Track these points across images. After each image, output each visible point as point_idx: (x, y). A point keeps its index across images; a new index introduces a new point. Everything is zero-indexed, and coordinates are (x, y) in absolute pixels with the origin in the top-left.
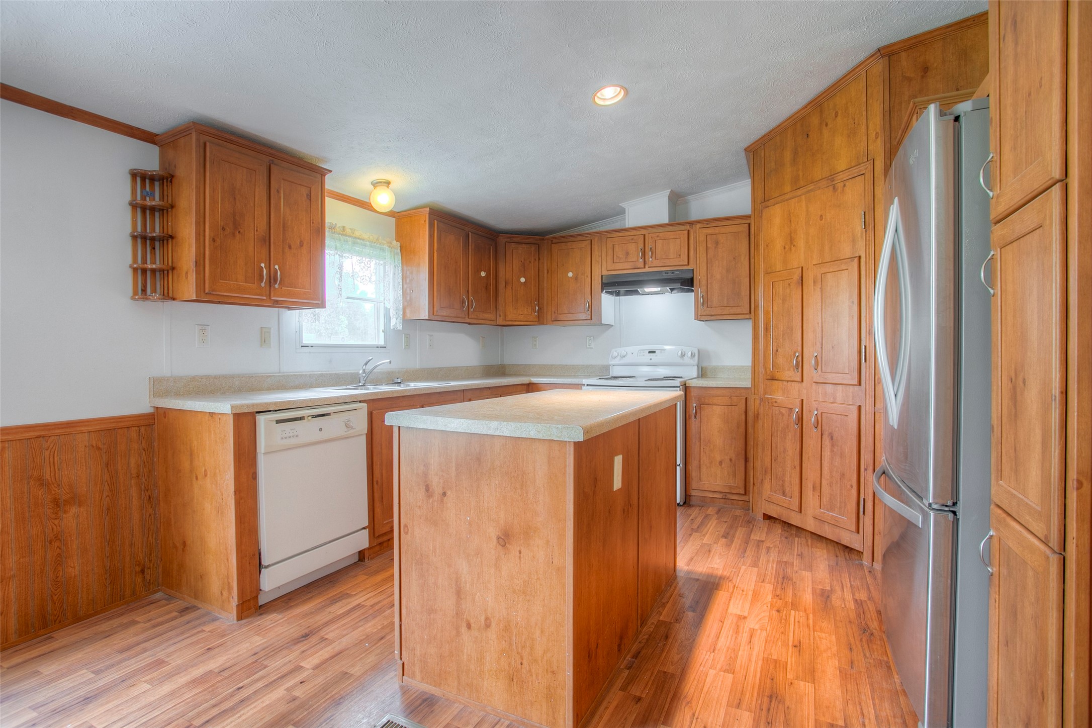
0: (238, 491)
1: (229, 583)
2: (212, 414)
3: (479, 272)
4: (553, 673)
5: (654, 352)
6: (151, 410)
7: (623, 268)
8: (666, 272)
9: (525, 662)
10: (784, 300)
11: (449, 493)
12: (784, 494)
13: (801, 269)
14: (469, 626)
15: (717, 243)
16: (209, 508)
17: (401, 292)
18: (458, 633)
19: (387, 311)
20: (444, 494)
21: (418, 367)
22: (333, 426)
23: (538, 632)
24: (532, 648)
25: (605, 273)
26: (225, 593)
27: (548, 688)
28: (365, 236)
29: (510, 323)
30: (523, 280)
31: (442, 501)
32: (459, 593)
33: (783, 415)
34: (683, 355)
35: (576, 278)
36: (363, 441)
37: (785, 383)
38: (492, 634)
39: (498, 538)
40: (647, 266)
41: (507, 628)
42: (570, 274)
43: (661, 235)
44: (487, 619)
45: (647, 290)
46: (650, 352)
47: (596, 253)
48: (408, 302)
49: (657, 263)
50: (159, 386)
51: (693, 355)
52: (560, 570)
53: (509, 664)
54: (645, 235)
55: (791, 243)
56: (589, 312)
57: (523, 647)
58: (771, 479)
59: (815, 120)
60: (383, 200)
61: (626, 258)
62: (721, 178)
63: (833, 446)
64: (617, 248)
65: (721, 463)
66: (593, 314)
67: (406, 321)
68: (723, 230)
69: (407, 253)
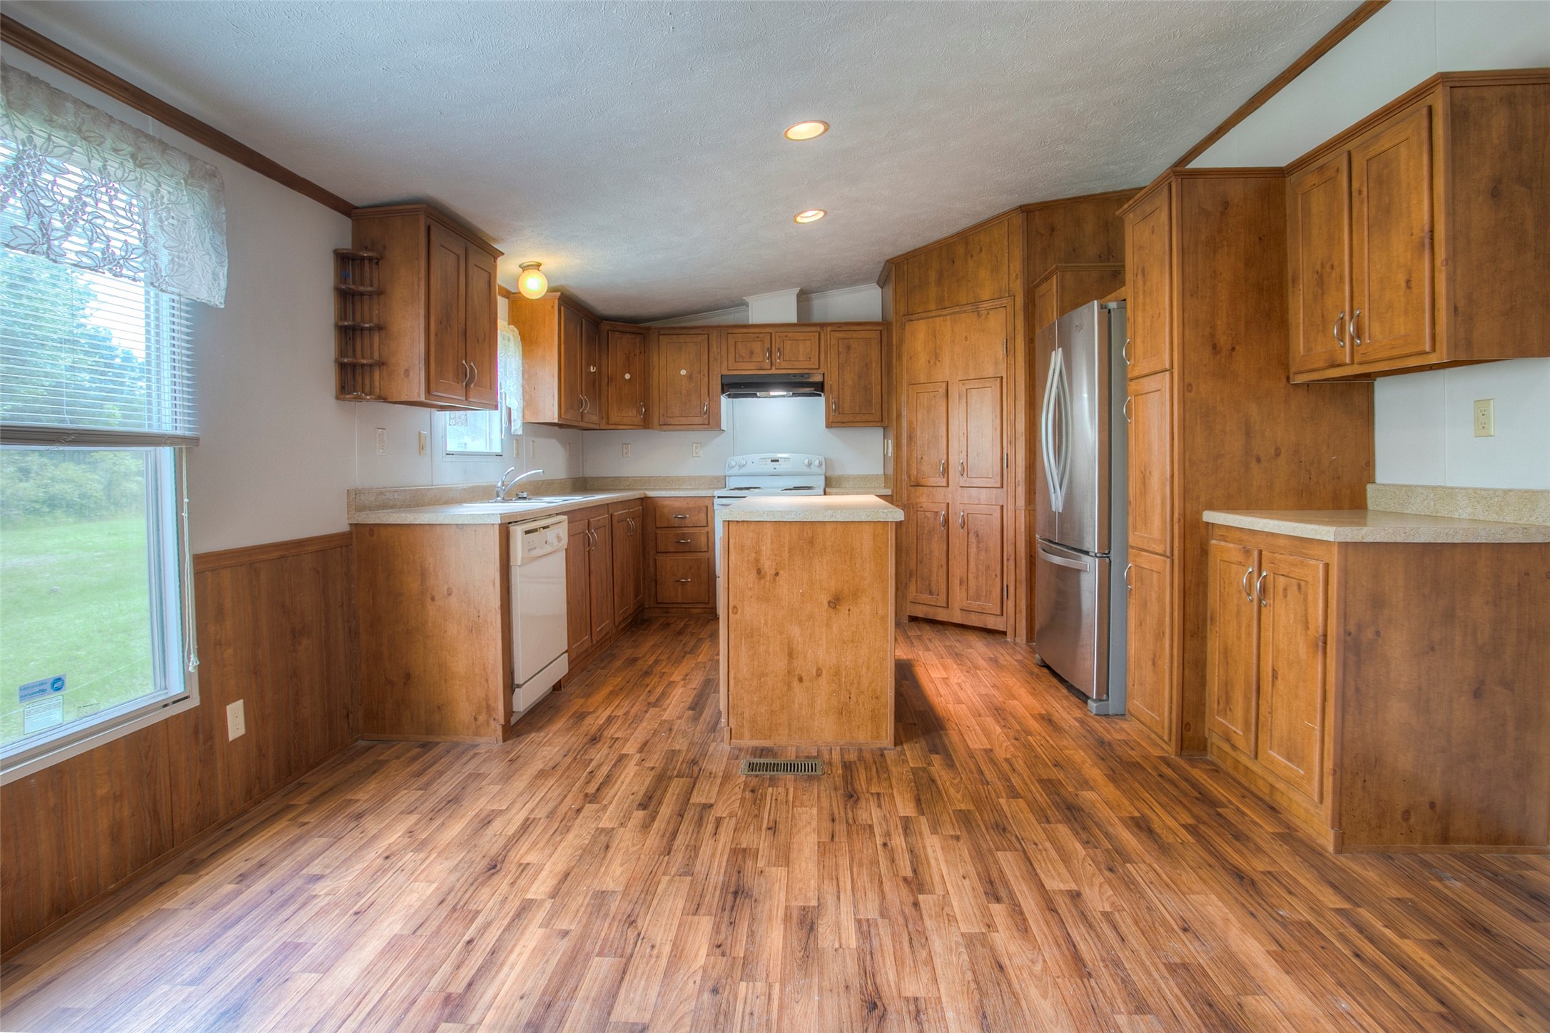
3: (588, 366)
4: (877, 698)
5: (777, 461)
7: (747, 369)
8: (795, 375)
9: (852, 696)
10: (929, 410)
11: (781, 572)
12: (931, 593)
13: (944, 384)
14: (801, 680)
15: (849, 348)
18: (790, 687)
20: (776, 574)
23: (864, 670)
24: (859, 684)
25: (726, 372)
27: (873, 711)
29: (613, 427)
30: (627, 376)
31: (774, 580)
32: (791, 655)
33: (928, 519)
34: (810, 464)
35: (690, 377)
36: (564, 554)
37: (931, 489)
38: (823, 681)
39: (829, 602)
40: (773, 368)
41: (837, 673)
42: (683, 372)
43: (790, 335)
44: (818, 669)
45: (771, 393)
46: (772, 461)
47: (714, 349)
48: (527, 402)
49: (785, 365)
50: (354, 499)
51: (820, 464)
52: (884, 618)
53: (839, 702)
54: (771, 334)
55: (936, 358)
56: (706, 416)
57: (852, 684)
58: (916, 581)
59: (960, 250)
60: (534, 286)
61: (750, 357)
62: (852, 279)
63: (978, 542)
64: (740, 345)
66: (711, 421)
68: (855, 335)
69: (527, 342)
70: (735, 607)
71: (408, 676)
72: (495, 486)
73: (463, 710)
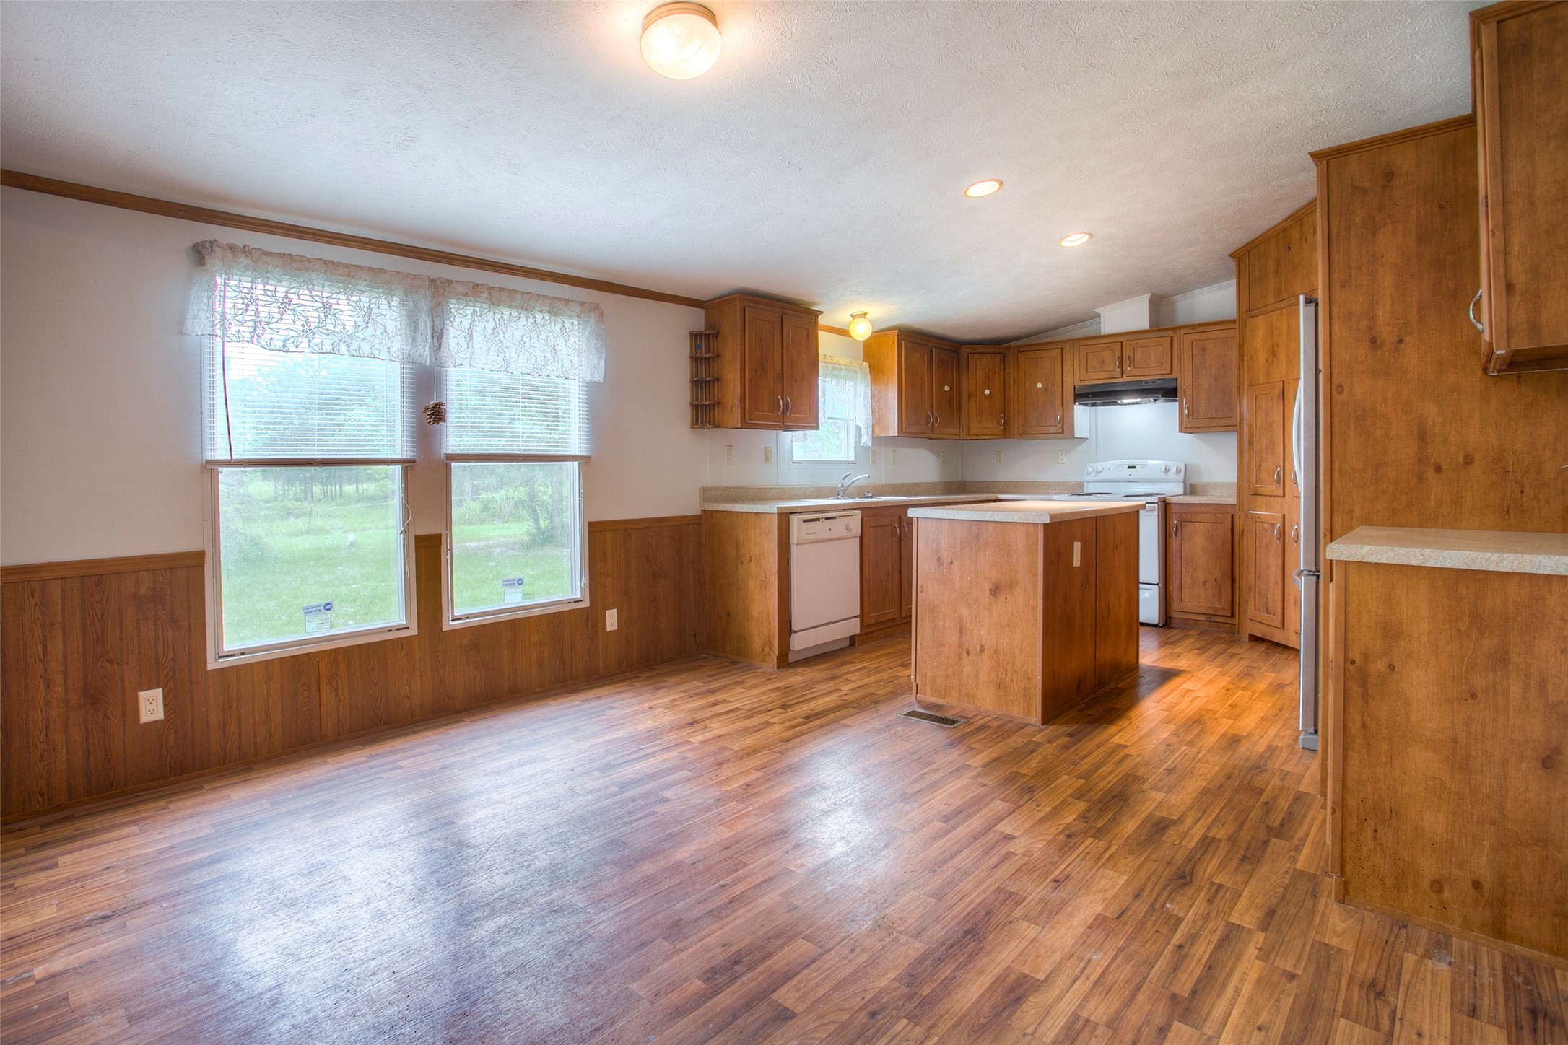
0: (779, 571)
1: (770, 641)
2: (757, 514)
3: (942, 386)
4: (1028, 679)
5: (1134, 467)
6: (700, 513)
7: (1099, 378)
8: (1147, 382)
9: (1008, 674)
10: (1267, 414)
11: (955, 562)
12: (1267, 611)
13: (1281, 383)
14: (968, 653)
15: (1204, 349)
16: (753, 586)
17: (870, 411)
18: (960, 659)
19: (859, 429)
20: (952, 563)
21: (883, 483)
22: (838, 527)
23: (1018, 652)
24: (1013, 663)
25: (1078, 383)
26: (766, 649)
27: (1025, 689)
28: (841, 361)
29: (974, 437)
30: (987, 392)
31: (950, 568)
32: (961, 631)
33: (1266, 530)
34: (1167, 471)
35: (1045, 389)
36: (857, 541)
37: (1268, 498)
38: (985, 656)
39: (991, 590)
40: (1124, 376)
41: (996, 651)
42: (1039, 385)
43: (1141, 342)
44: (982, 646)
45: (1125, 401)
46: (1129, 468)
47: (1067, 363)
48: (877, 419)
49: (1135, 372)
50: (707, 494)
51: (1178, 471)
52: (1034, 609)
53: (997, 677)
54: (1122, 343)
55: (1274, 356)
56: (1060, 426)
57: (1008, 663)
58: (1255, 597)
59: (1295, 234)
60: (862, 331)
61: (1101, 367)
62: (1208, 279)
64: (1091, 356)
65: (1205, 583)
66: (1064, 429)
67: (876, 439)
68: (1211, 335)
69: (876, 372)
70: (922, 587)
71: (729, 614)
72: (837, 487)
73: (757, 644)
